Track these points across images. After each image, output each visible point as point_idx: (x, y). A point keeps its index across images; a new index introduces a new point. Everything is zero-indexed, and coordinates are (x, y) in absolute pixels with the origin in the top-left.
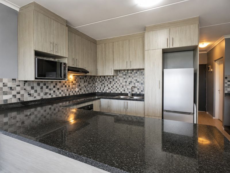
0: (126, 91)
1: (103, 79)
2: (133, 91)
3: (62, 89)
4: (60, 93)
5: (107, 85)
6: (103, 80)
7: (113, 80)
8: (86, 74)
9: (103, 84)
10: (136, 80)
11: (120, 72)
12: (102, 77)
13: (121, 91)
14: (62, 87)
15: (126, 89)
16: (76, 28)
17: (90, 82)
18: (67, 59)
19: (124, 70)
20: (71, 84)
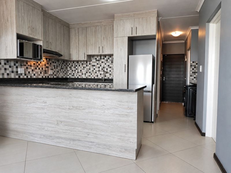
0: (99, 76)
1: (76, 64)
2: (105, 76)
3: (36, 70)
4: (34, 75)
5: (81, 71)
6: (77, 66)
7: (87, 66)
8: (59, 58)
9: (77, 69)
10: (109, 66)
11: (93, 57)
12: (75, 62)
13: (94, 76)
14: (36, 69)
15: (99, 74)
16: (49, 12)
17: (63, 67)
18: (42, 41)
19: (97, 56)
20: (44, 67)
